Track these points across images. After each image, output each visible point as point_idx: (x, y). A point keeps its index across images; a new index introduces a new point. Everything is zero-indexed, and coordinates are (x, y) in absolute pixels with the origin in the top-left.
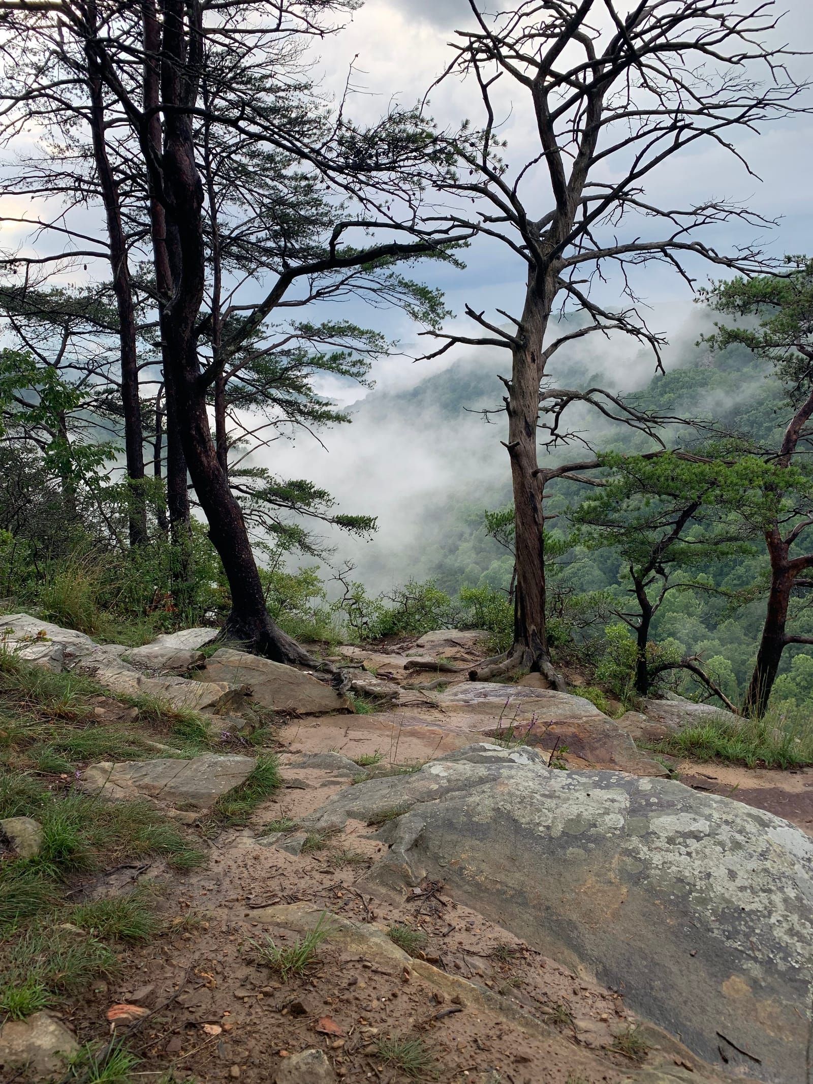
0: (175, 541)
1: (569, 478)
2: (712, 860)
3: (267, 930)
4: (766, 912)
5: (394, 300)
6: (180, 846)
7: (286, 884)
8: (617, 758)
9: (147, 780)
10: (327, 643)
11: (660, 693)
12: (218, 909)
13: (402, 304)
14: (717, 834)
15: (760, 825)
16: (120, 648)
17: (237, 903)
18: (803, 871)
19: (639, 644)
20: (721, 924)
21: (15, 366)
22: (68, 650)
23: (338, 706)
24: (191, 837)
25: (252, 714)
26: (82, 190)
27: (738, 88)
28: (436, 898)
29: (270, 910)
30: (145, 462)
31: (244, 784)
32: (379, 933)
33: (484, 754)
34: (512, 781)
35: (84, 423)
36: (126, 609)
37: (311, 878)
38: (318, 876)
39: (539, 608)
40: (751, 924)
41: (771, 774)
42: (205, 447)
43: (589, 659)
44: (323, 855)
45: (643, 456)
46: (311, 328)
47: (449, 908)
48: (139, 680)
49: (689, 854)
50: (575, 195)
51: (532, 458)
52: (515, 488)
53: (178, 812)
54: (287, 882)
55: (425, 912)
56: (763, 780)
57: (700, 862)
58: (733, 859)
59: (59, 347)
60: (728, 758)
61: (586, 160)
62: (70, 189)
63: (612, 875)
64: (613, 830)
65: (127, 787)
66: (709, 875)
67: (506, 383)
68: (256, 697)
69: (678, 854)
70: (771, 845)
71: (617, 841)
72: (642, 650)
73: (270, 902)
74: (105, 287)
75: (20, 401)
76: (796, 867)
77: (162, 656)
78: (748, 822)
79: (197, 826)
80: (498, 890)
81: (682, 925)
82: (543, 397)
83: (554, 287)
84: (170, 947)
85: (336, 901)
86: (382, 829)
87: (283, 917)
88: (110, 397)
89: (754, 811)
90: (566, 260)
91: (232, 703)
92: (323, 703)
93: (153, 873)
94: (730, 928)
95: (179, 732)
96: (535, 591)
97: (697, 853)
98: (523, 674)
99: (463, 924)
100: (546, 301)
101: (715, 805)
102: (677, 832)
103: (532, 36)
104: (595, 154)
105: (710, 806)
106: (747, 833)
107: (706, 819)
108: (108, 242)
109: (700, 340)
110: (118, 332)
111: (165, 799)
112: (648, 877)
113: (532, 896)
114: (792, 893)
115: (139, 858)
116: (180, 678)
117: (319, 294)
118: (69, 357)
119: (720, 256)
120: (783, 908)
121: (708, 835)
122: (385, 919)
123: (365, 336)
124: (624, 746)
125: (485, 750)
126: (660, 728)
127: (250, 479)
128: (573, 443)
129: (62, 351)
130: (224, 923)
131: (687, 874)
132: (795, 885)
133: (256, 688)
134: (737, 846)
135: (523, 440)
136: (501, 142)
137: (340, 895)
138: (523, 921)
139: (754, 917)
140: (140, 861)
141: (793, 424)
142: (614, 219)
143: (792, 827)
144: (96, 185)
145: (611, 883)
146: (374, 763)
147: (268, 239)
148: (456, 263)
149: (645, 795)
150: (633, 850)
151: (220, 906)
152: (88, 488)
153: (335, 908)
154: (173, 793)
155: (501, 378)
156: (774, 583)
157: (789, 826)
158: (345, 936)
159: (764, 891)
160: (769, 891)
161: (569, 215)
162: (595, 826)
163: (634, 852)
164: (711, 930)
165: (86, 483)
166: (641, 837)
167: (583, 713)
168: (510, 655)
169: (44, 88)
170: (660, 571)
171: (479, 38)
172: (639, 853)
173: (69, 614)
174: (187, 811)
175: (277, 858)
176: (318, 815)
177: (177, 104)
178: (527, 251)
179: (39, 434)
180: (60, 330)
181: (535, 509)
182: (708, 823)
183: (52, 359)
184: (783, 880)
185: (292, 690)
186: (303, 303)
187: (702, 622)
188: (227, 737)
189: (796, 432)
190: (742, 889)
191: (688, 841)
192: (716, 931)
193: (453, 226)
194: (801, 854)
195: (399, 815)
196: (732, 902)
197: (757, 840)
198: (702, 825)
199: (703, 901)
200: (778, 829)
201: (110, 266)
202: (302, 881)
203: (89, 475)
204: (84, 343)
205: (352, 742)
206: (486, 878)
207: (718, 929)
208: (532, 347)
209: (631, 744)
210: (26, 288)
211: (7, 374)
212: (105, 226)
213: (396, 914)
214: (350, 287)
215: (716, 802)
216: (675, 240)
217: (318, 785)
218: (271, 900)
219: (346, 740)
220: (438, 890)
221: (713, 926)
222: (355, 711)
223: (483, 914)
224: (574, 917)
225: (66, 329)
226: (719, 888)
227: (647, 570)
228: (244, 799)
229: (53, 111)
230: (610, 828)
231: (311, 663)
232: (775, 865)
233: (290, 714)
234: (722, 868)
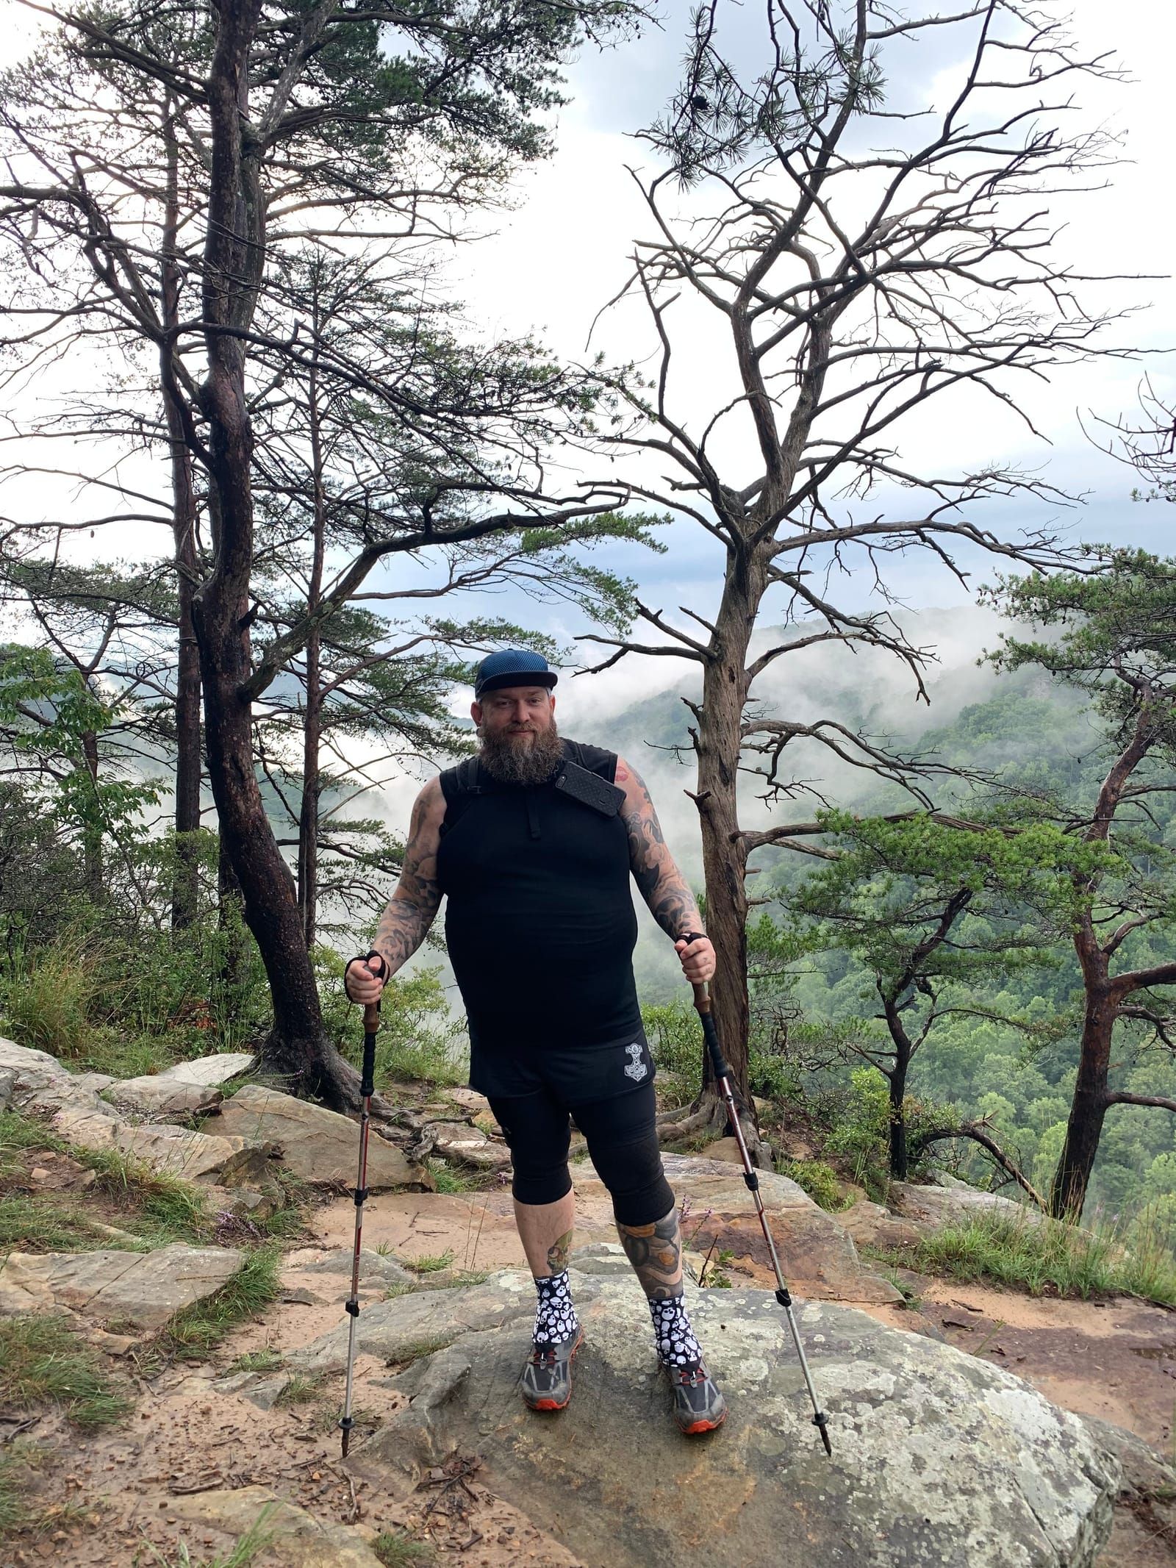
0: (222, 923)
1: (787, 846)
2: (892, 1439)
3: (186, 1531)
4: (962, 1528)
5: (567, 593)
6: (94, 1388)
7: (240, 1455)
8: (827, 1272)
9: (72, 1283)
10: (431, 1083)
11: (930, 1174)
12: (124, 1494)
13: (578, 597)
14: (905, 1397)
15: (975, 1384)
16: (104, 1079)
17: (154, 1485)
18: (1033, 1462)
19: (892, 1099)
20: (891, 1544)
21: (25, 668)
22: (21, 1080)
23: (407, 1180)
24: (117, 1375)
25: (275, 1187)
26: (145, 434)
27: (1018, 321)
28: (463, 1486)
29: (201, 1498)
30: (201, 809)
31: (217, 1293)
32: (358, 1542)
33: (602, 1259)
34: (614, 1301)
35: (126, 751)
36: (139, 1022)
37: (281, 1446)
38: (290, 1443)
39: (738, 1038)
40: (936, 1546)
41: (1066, 1306)
42: (243, 787)
43: (825, 1119)
44: (307, 1412)
45: (886, 819)
46: (453, 627)
47: (482, 1503)
48: (115, 1130)
49: (857, 1428)
50: (793, 456)
51: (731, 816)
52: (706, 858)
53: (106, 1335)
54: (242, 1452)
55: (442, 1510)
56: (1052, 1315)
57: (872, 1441)
58: (923, 1438)
59: (98, 644)
60: (1000, 1278)
61: (808, 409)
62: (127, 432)
63: (735, 1457)
64: (749, 1385)
65: (40, 1292)
66: (883, 1463)
67: (694, 709)
68: (289, 1160)
69: (840, 1427)
70: (985, 1417)
71: (753, 1402)
72: (895, 1107)
73: (206, 1485)
74: (167, 563)
75: (36, 718)
76: (1022, 1454)
77: (161, 1093)
78: (956, 1379)
79: (131, 1358)
80: (560, 1477)
81: (829, 1545)
82: (748, 730)
83: (763, 579)
84: (31, 1552)
85: (308, 1487)
86: (408, 1371)
87: (216, 1511)
88: (163, 715)
89: (971, 1362)
90: (780, 543)
91: (249, 1169)
92: (386, 1174)
93: (43, 1430)
94: (904, 1553)
95: (153, 1210)
96: (733, 1012)
97: (870, 1426)
98: (710, 1139)
99: (497, 1531)
100: (751, 598)
101: (909, 1349)
102: (844, 1391)
103: (743, 249)
104: (821, 401)
105: (902, 1352)
106: (952, 1397)
107: (893, 1373)
108: (172, 502)
109: (982, 658)
110: (178, 625)
111: (93, 1314)
112: (790, 1463)
113: (608, 1488)
114: (1006, 1498)
115: (24, 1408)
116: (177, 1127)
117: (462, 581)
118: (113, 657)
119: (1001, 543)
120: (989, 1521)
121: (891, 1398)
122: (378, 1518)
123: (528, 640)
124: (840, 1254)
125: (608, 1254)
126: (907, 1227)
127: (357, 836)
128: (803, 797)
129: (102, 650)
130: (126, 1516)
131: (850, 1461)
132: (1014, 1484)
133: (289, 1148)
134: (932, 1416)
135: (717, 792)
136: (647, 382)
137: (316, 1476)
138: (590, 1530)
139: (942, 1535)
140: (26, 1411)
141: (1110, 780)
142: (861, 489)
143: (1027, 1390)
144: (164, 427)
145: (733, 1471)
146: (438, 1268)
147: (396, 506)
148: (653, 545)
149: (809, 1330)
150: (773, 1419)
151: (129, 1488)
152: (115, 844)
153: (303, 1498)
154: (108, 1305)
155: (686, 702)
156: (1089, 1011)
157: (1024, 1388)
158: (303, 1545)
159: (963, 1492)
160: (970, 1492)
161: (784, 482)
162: (723, 1377)
163: (774, 1421)
164: (872, 1555)
165: (114, 837)
166: (790, 1396)
167: (783, 1202)
168: (695, 1108)
169: (101, 300)
170: (926, 989)
171: (665, 250)
172: (781, 1423)
173: (43, 1026)
174: (121, 1334)
175: (236, 1413)
176: (319, 1346)
177: (223, 323)
178: (724, 530)
179: (62, 765)
180: (103, 620)
181: (734, 890)
182: (894, 1378)
183: (86, 661)
184: (996, 1474)
185: (343, 1153)
186: (440, 593)
187: (1039, 1070)
188: (229, 1220)
189: (1113, 791)
190: (930, 1487)
191: (860, 1407)
192: (880, 1556)
193: (592, 493)
194: (1034, 1433)
195: (434, 1349)
196: (912, 1509)
197: (965, 1409)
198: (884, 1382)
199: (868, 1506)
200: (1004, 1391)
201: (172, 535)
202: (265, 1451)
203: (117, 825)
204: (134, 640)
205: (420, 1236)
206: (545, 1456)
207: (885, 1553)
208: (731, 660)
209: (849, 1252)
210: (55, 563)
211: (12, 679)
212: (169, 482)
213: (396, 1512)
214: (506, 574)
215: (912, 1345)
216: (934, 519)
217: (331, 1300)
218: (212, 1479)
219: (413, 1231)
220: (468, 1474)
221: (877, 1548)
222: (434, 1189)
223: (530, 1516)
224: (668, 1525)
225: (112, 618)
226: (896, 1485)
227: (902, 986)
228: (212, 1317)
229: (113, 330)
230: (746, 1380)
231: (384, 1112)
232: (986, 1450)
233: (333, 1189)
234: (904, 1450)
